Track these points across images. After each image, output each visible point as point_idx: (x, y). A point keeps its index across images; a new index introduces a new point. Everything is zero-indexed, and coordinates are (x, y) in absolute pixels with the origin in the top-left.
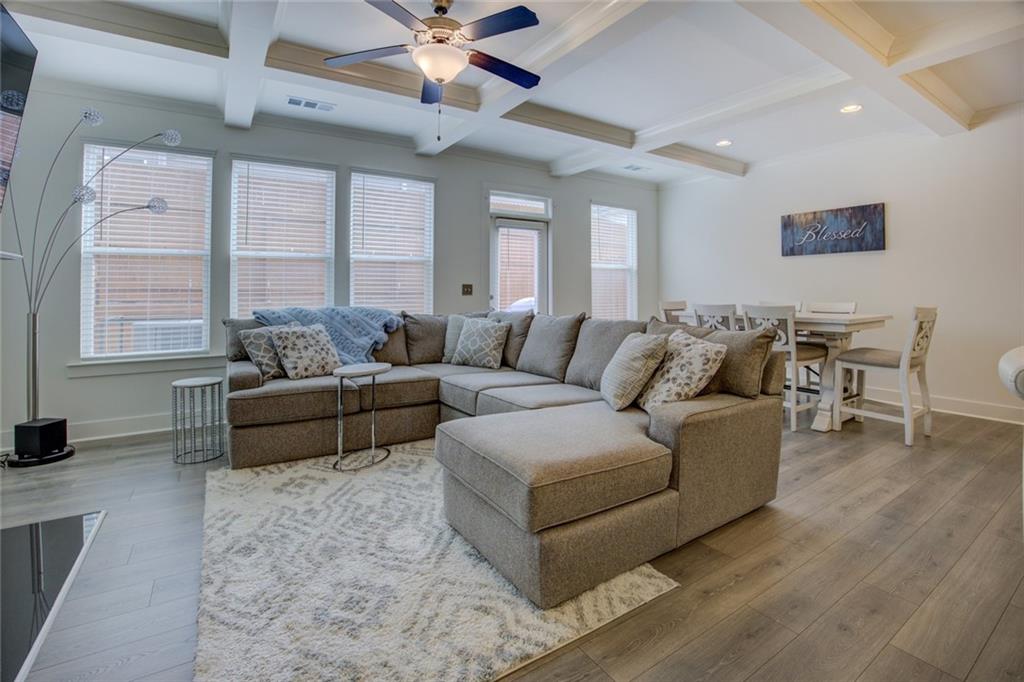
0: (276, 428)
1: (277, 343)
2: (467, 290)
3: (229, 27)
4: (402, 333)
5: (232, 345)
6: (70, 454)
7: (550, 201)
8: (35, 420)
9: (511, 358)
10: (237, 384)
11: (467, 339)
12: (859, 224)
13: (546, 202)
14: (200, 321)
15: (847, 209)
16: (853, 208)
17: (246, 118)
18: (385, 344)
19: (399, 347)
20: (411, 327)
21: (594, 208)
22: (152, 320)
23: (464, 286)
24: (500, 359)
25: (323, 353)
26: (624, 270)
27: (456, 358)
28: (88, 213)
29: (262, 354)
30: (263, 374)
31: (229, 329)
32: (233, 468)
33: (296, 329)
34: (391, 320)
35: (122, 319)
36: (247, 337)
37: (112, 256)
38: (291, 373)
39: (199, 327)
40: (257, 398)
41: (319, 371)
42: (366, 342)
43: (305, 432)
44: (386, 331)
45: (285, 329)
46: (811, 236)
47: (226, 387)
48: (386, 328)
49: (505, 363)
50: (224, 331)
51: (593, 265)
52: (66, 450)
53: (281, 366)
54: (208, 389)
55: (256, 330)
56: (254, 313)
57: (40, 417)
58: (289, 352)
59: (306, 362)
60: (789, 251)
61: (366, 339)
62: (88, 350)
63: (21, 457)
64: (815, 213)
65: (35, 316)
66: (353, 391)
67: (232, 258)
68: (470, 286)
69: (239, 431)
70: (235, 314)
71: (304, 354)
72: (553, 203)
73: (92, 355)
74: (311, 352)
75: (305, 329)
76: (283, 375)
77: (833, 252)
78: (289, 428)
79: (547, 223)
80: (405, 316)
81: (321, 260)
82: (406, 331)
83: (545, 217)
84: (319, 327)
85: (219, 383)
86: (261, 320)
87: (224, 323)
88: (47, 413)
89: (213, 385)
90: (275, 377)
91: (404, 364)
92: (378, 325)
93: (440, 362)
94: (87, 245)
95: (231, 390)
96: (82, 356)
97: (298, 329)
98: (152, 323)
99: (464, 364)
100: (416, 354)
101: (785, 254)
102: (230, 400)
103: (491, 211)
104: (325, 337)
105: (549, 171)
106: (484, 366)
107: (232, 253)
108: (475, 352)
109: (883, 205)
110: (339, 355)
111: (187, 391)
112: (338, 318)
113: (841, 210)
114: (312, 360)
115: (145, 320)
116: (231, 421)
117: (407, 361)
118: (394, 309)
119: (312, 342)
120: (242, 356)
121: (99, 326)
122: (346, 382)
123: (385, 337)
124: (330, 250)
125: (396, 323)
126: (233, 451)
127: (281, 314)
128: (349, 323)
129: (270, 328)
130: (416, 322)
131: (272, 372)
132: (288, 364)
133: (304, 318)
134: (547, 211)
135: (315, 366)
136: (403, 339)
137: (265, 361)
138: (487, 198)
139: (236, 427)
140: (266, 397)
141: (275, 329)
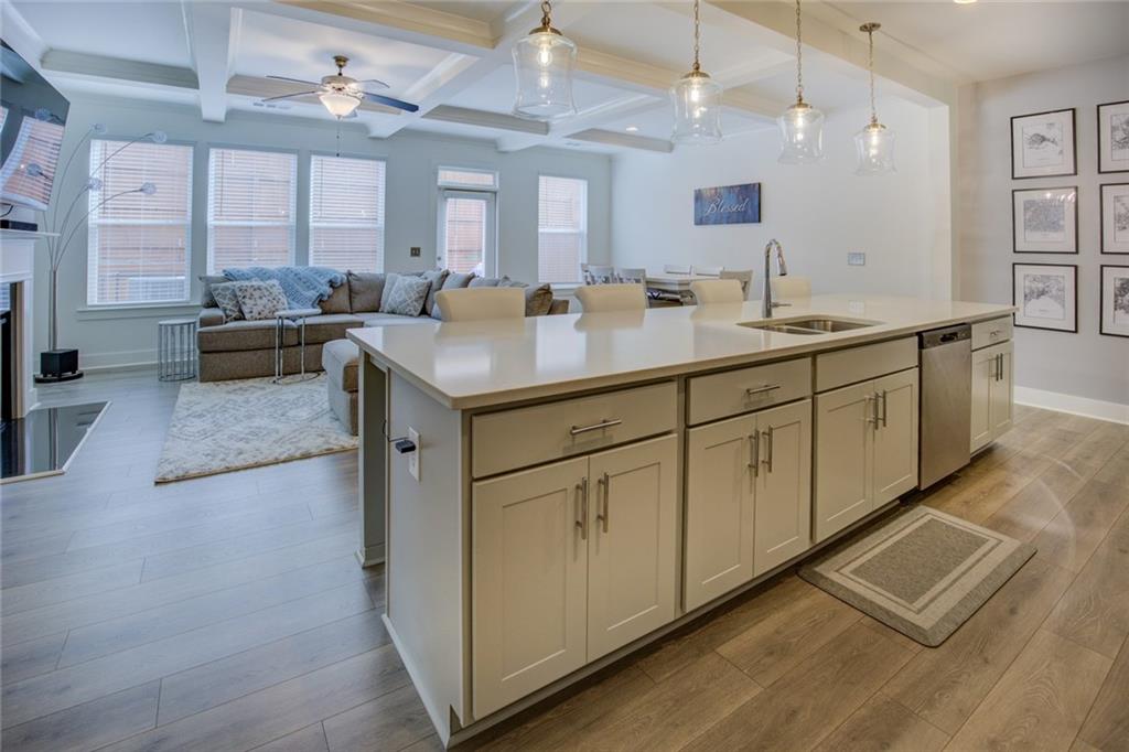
0: (233, 354)
1: (239, 294)
2: (415, 252)
3: (196, 68)
4: (347, 286)
5: (206, 295)
6: (80, 376)
7: (497, 174)
8: (54, 349)
9: (428, 308)
10: (204, 322)
11: (396, 293)
12: (744, 200)
13: (494, 174)
14: (183, 278)
15: (736, 186)
16: (740, 186)
17: (220, 115)
18: (329, 297)
19: (342, 299)
20: (354, 283)
21: (542, 179)
22: (143, 276)
23: (412, 249)
24: (420, 309)
25: (275, 302)
26: (576, 234)
27: (387, 308)
28: (94, 197)
29: (226, 302)
30: (227, 316)
31: (203, 284)
32: (201, 381)
33: (254, 283)
34: (336, 278)
35: (118, 276)
36: (216, 289)
37: (114, 226)
38: (247, 316)
39: (182, 281)
40: (219, 332)
41: (270, 315)
42: (313, 294)
43: (255, 358)
44: (331, 286)
45: (247, 283)
46: (713, 209)
47: (198, 324)
48: (332, 284)
49: (424, 312)
50: (201, 284)
51: (540, 230)
52: (77, 372)
53: (241, 311)
54: (186, 327)
55: (223, 284)
56: (224, 271)
57: (58, 348)
58: (247, 300)
59: (260, 308)
60: (700, 221)
61: (312, 291)
62: (93, 298)
63: (45, 376)
64: (716, 189)
65: (55, 273)
66: (293, 329)
67: (209, 227)
68: (419, 249)
69: (206, 355)
70: (211, 271)
71: (259, 302)
72: (500, 175)
73: (96, 303)
74: (265, 300)
75: (261, 283)
76: (242, 317)
77: (728, 223)
78: (243, 355)
79: (495, 193)
80: (350, 274)
81: (286, 228)
82: (350, 286)
83: (493, 189)
84: (275, 282)
85: (194, 323)
86: (229, 277)
87: (200, 279)
88: (63, 345)
89: (189, 324)
90: (236, 319)
91: (347, 313)
92: (324, 281)
93: (377, 311)
94: (94, 218)
95: (201, 326)
96: (89, 303)
97: (255, 283)
98: (145, 278)
99: (393, 312)
100: (357, 304)
101: (696, 224)
102: (200, 333)
103: (439, 184)
104: (278, 290)
105: (496, 148)
106: (406, 314)
107: (209, 223)
108: (401, 303)
109: (759, 185)
110: (289, 303)
111: (169, 328)
112: (292, 276)
113: (732, 187)
114: (264, 307)
115: (138, 276)
116: (200, 348)
117: (349, 310)
118: (340, 269)
119: (267, 294)
120: (214, 305)
121: (102, 280)
122: (286, 322)
123: (329, 290)
124: (292, 220)
125: (339, 280)
126: (201, 369)
127: (246, 271)
128: (300, 279)
129: (235, 283)
130: (359, 279)
131: (234, 316)
132: (246, 310)
133: (263, 275)
134: (494, 181)
135: (267, 311)
136: (347, 291)
137: (229, 307)
138: (436, 174)
139: (203, 352)
140: (225, 331)
141: (237, 284)
